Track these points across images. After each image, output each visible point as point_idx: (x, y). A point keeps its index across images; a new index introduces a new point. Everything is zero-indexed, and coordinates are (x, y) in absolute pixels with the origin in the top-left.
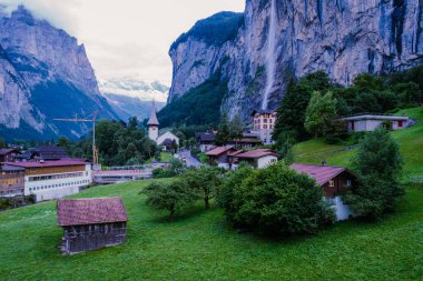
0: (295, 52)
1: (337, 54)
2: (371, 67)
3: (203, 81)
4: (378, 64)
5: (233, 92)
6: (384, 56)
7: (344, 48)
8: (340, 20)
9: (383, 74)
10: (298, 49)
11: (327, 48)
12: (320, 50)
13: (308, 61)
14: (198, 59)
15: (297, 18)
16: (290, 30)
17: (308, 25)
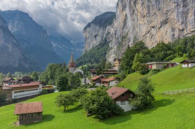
0: (139, 30)
1: (158, 30)
2: (173, 35)
3: (98, 44)
4: (177, 34)
5: (111, 48)
6: (179, 30)
7: (161, 27)
8: (158, 14)
9: (179, 38)
10: (140, 28)
11: (153, 27)
12: (149, 28)
13: (144, 33)
14: (96, 34)
15: (139, 14)
16: (136, 20)
17: (144, 17)
